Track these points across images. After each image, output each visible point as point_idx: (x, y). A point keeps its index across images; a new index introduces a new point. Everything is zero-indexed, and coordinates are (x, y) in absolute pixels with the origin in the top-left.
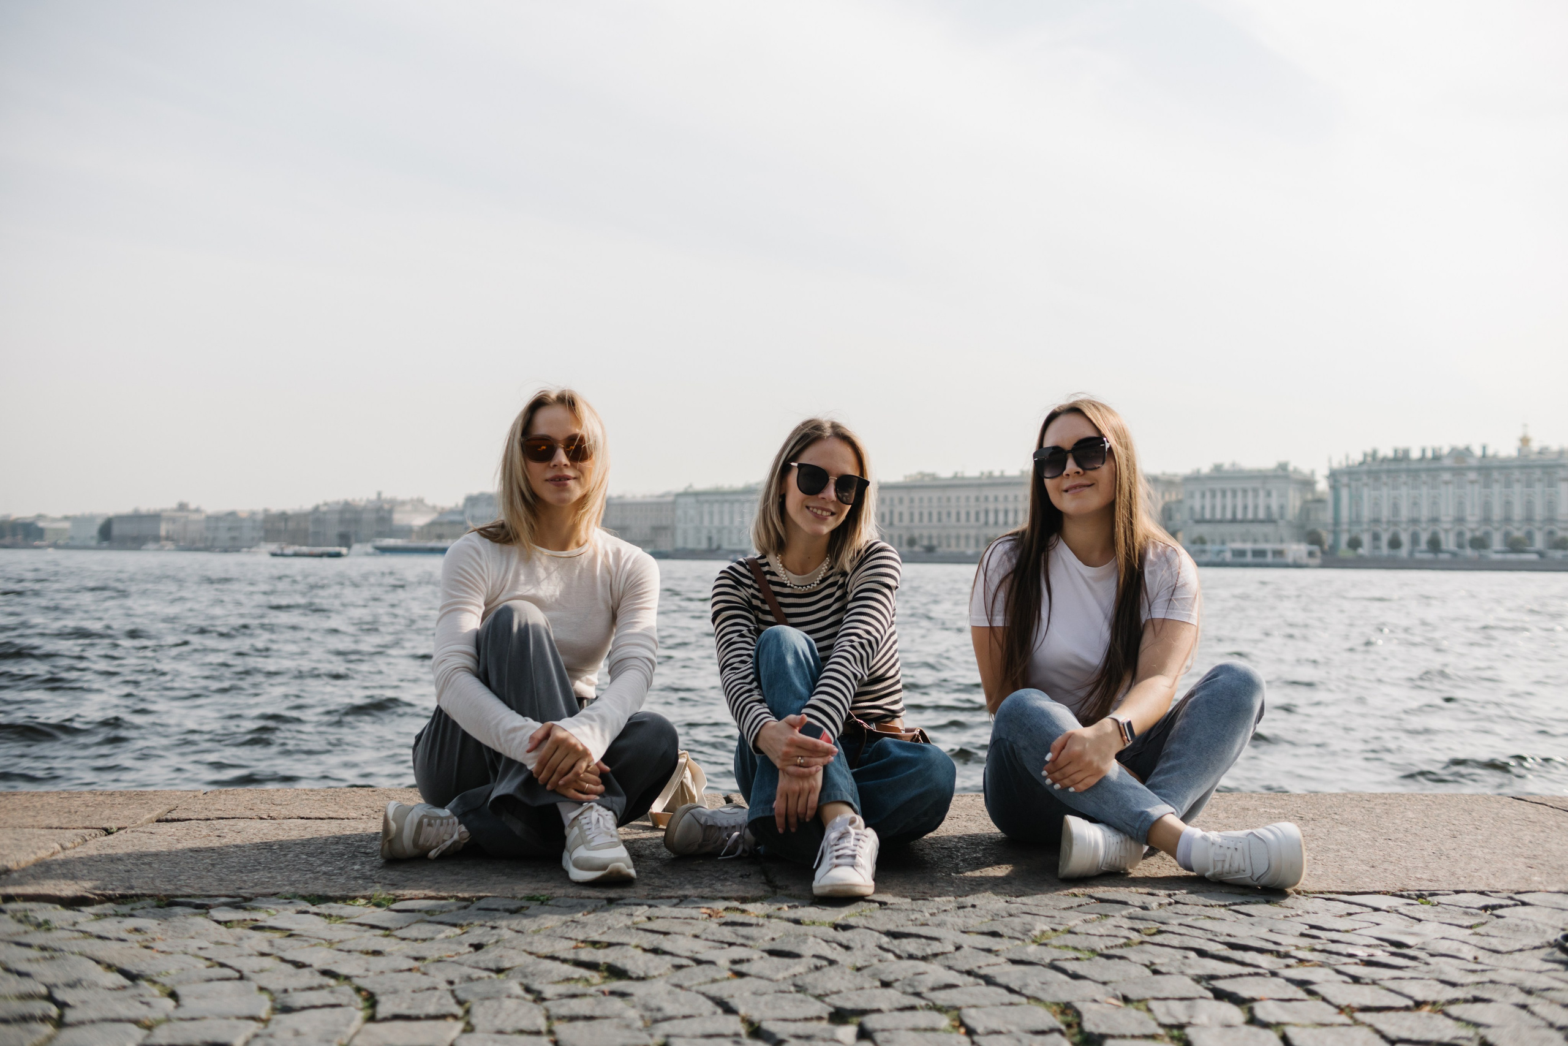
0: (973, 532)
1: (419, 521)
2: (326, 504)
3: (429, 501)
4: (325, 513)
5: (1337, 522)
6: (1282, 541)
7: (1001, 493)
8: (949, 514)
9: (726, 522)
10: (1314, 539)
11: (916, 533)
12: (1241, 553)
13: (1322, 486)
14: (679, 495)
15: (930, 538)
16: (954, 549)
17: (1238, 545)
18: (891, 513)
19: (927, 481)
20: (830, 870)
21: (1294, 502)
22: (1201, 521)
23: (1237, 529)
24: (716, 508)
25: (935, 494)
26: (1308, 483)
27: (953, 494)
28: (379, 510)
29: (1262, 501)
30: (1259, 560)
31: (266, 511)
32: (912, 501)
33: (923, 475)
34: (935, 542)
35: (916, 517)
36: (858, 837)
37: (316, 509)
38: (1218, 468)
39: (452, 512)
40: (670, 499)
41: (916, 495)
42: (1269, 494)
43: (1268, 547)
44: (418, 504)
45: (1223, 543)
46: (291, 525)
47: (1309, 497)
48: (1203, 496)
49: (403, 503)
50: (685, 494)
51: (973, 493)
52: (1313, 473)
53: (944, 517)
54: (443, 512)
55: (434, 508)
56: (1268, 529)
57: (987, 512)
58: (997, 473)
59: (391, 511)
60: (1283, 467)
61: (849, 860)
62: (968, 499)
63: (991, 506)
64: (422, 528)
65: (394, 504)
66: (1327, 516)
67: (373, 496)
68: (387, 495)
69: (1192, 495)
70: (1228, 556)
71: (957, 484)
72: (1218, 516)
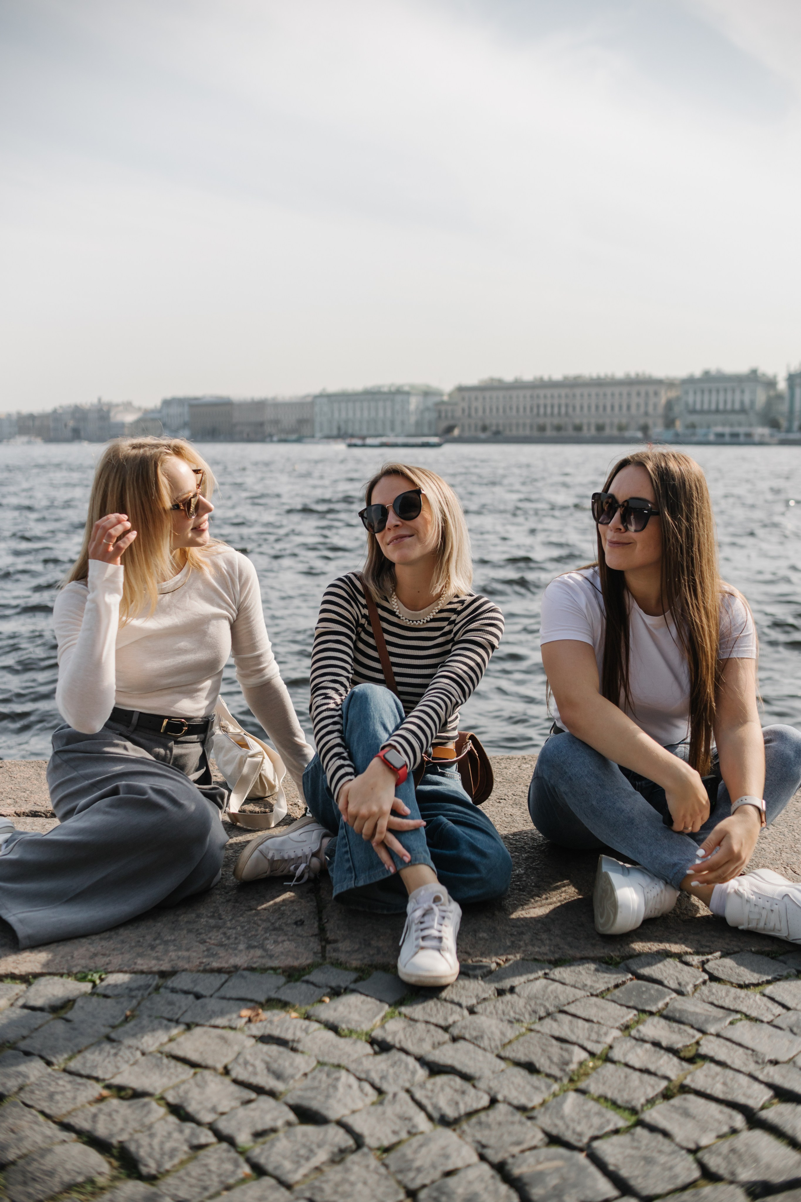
0: (528, 421)
1: (130, 418)
2: (61, 407)
3: (136, 403)
4: (61, 414)
5: (791, 411)
6: (751, 425)
7: (549, 392)
8: (511, 408)
9: (351, 415)
10: (774, 424)
11: (487, 422)
12: (721, 435)
13: (782, 385)
14: (316, 397)
15: (497, 425)
16: (514, 433)
17: (719, 429)
18: (469, 408)
19: (496, 384)
20: (416, 953)
21: (761, 398)
22: (693, 412)
23: (719, 418)
24: (343, 405)
25: (501, 394)
26: (771, 384)
27: (514, 393)
28: (100, 410)
29: (738, 397)
30: (735, 440)
31: (19, 414)
32: (484, 398)
33: (492, 380)
34: (501, 428)
35: (488, 411)
36: (443, 914)
37: (55, 411)
38: (707, 373)
39: (153, 411)
40: (309, 399)
41: (488, 394)
42: (743, 392)
43: (742, 430)
44: (128, 406)
45: (709, 427)
46: (37, 423)
47: (772, 393)
48: (695, 393)
49: (117, 405)
50: (321, 396)
51: (528, 393)
52: (775, 377)
53: (508, 410)
54: (146, 412)
55: (139, 409)
56: (742, 417)
57: (538, 407)
58: (546, 378)
59: (108, 412)
60: (754, 372)
61: (435, 943)
62: (525, 397)
63: (542, 402)
64: (131, 424)
65: (110, 406)
66: (784, 407)
67: (95, 401)
68: (106, 399)
69: (687, 393)
70: (712, 438)
71: (518, 386)
72: (706, 407)
